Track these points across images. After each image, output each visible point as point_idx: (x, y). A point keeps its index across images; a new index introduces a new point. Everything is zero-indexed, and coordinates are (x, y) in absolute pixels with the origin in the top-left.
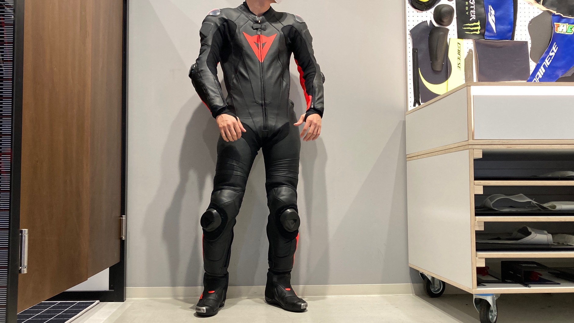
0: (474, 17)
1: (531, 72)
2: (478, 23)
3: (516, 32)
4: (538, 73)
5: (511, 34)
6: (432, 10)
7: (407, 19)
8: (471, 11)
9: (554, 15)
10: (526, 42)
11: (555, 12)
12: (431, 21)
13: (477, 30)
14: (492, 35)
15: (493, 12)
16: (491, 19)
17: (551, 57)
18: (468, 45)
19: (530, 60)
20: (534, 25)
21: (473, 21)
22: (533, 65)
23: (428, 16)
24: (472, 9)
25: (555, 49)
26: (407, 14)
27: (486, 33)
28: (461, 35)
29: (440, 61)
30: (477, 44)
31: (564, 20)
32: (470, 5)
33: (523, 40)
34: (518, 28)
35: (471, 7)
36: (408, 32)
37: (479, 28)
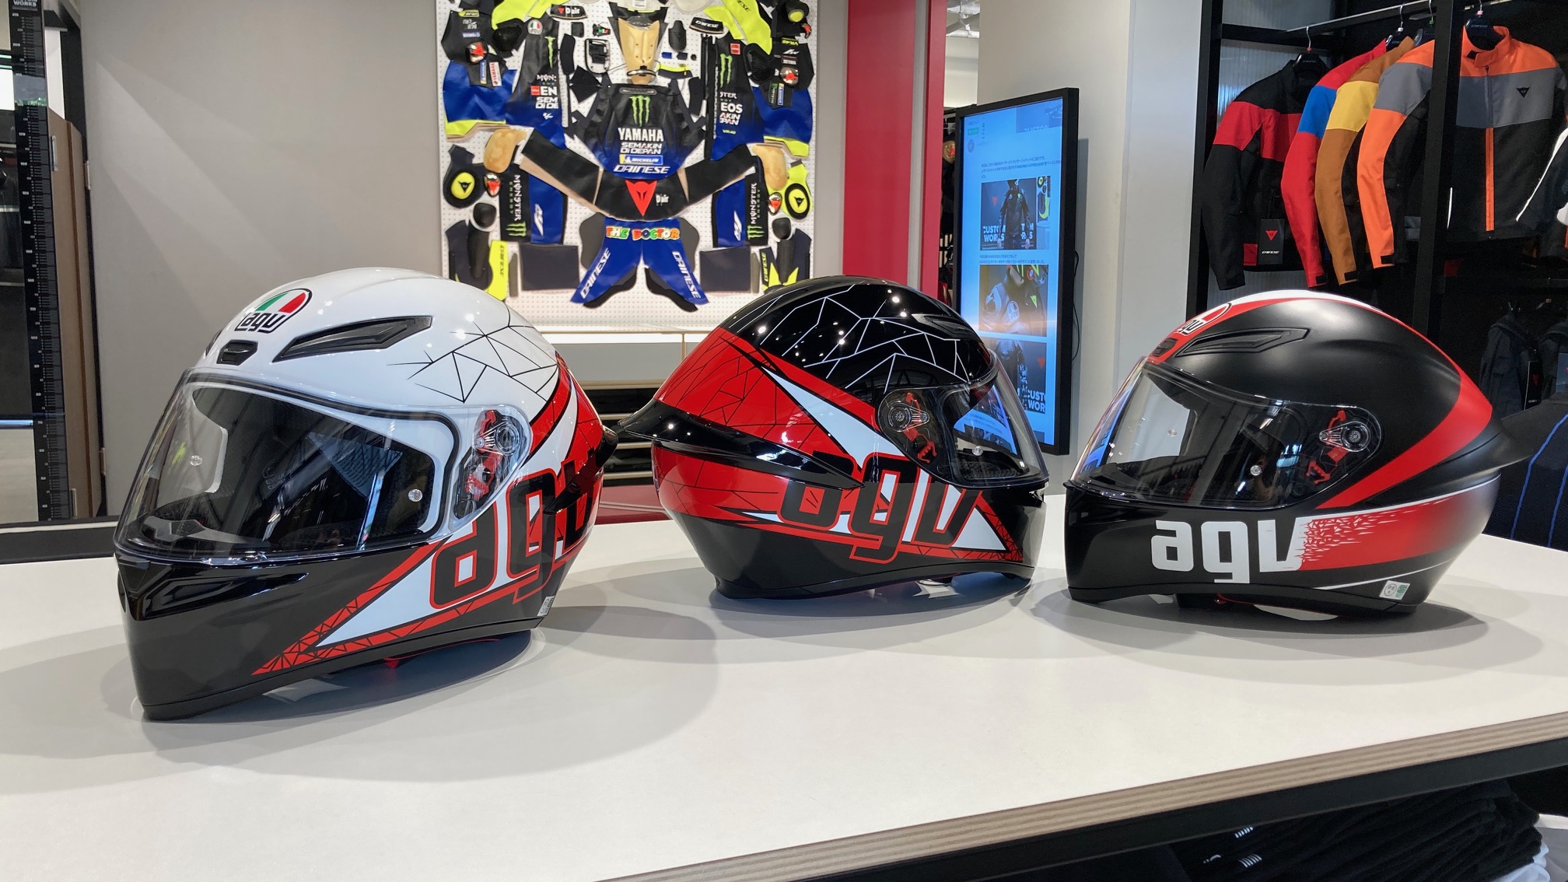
0: (518, 217)
1: (581, 279)
2: (524, 225)
3: (566, 235)
4: (589, 282)
5: (559, 237)
6: (472, 207)
7: (443, 217)
8: (517, 210)
9: (607, 218)
10: (576, 248)
11: (607, 215)
12: (470, 222)
13: (522, 232)
14: (538, 237)
15: (540, 212)
16: (538, 220)
17: (602, 264)
18: (513, 248)
19: (581, 266)
20: (585, 227)
21: (518, 221)
22: (583, 272)
23: (466, 214)
24: (517, 207)
25: (606, 255)
26: (443, 212)
27: (533, 236)
28: (505, 236)
29: (479, 268)
30: (522, 248)
31: (618, 223)
32: (515, 203)
33: (574, 244)
34: (568, 230)
35: (517, 205)
36: (443, 233)
37: (524, 230)
